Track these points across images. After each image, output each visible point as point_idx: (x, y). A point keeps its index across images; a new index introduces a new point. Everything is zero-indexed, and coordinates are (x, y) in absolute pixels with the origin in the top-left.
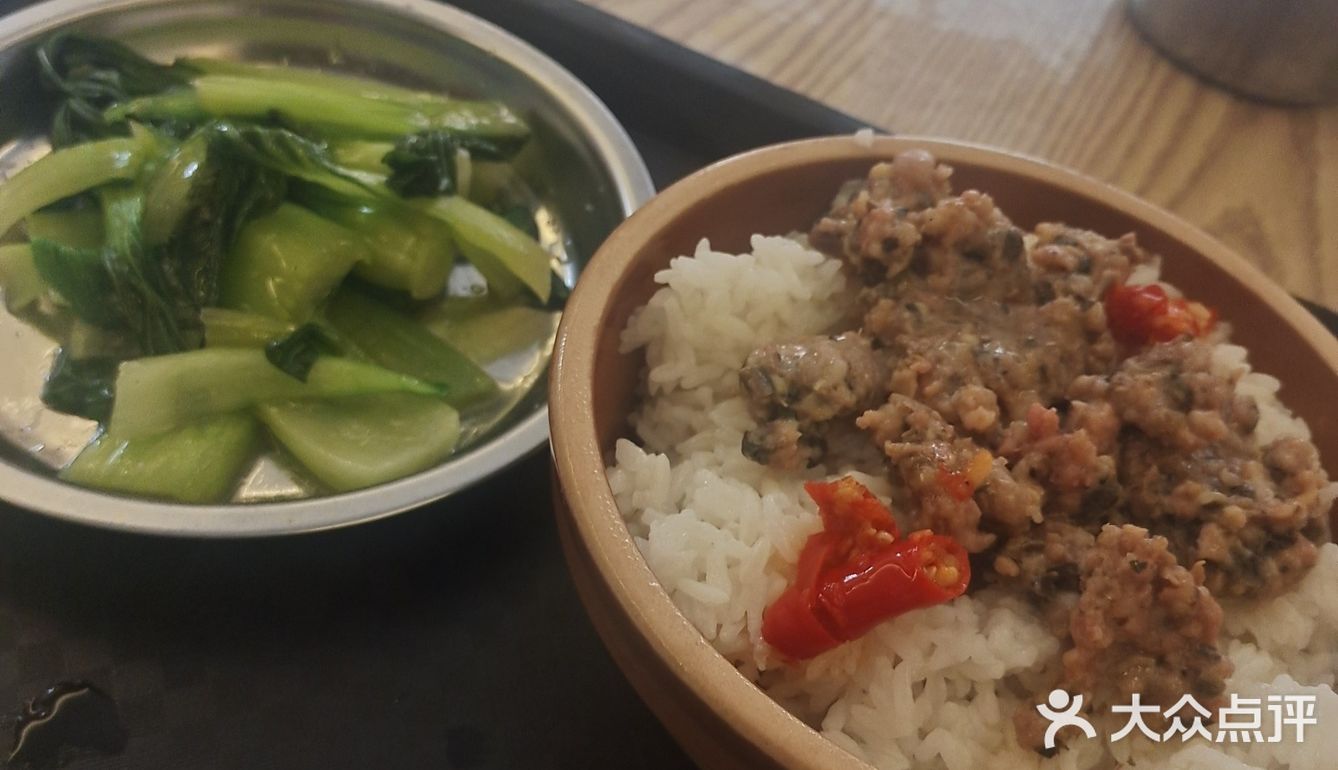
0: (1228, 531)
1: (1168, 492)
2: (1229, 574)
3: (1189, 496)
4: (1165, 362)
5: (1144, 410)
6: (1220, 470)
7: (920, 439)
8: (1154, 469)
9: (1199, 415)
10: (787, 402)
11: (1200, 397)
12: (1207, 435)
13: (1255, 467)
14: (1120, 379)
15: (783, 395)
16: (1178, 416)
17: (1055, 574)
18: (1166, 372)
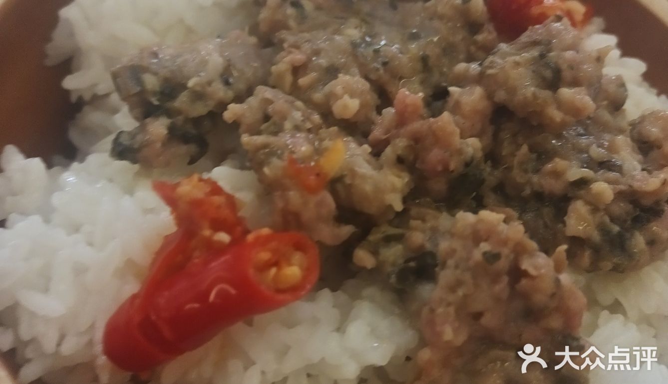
0: (595, 207)
1: (537, 171)
2: (597, 251)
3: (557, 174)
4: (535, 43)
5: (512, 91)
6: (589, 146)
7: (277, 131)
8: (525, 149)
9: (566, 92)
10: (158, 100)
11: (567, 74)
12: (574, 112)
13: (622, 141)
14: (492, 62)
15: (155, 93)
16: (546, 94)
17: (412, 264)
18: (535, 53)
